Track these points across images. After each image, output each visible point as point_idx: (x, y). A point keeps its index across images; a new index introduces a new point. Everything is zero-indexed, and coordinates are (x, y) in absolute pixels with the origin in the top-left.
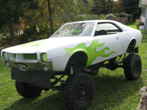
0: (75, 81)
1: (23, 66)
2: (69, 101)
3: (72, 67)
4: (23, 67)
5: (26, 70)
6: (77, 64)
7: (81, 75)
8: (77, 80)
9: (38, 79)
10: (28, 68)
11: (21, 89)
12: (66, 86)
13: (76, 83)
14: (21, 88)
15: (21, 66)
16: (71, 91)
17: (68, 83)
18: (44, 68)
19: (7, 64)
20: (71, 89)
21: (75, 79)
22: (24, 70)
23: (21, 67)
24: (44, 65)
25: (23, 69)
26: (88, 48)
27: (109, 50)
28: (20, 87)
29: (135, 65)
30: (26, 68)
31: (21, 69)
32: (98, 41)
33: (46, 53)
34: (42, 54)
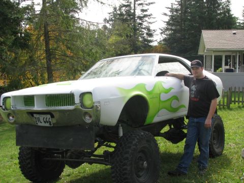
0: (134, 142)
1: (45, 118)
2: (123, 175)
3: (122, 126)
4: (45, 120)
5: (50, 124)
6: (128, 120)
7: (142, 134)
8: (136, 140)
9: (71, 139)
10: (54, 121)
11: (29, 166)
12: (119, 151)
13: (136, 145)
14: (29, 163)
15: (42, 117)
16: (127, 158)
17: (121, 146)
18: (85, 118)
19: (11, 118)
20: (127, 155)
21: (134, 140)
22: (47, 125)
23: (42, 120)
24: (86, 113)
25: (45, 122)
26: (149, 93)
27: (178, 101)
28: (28, 161)
29: (214, 132)
30: (50, 120)
31: (39, 124)
32: (162, 83)
33: (90, 93)
34: (83, 95)
